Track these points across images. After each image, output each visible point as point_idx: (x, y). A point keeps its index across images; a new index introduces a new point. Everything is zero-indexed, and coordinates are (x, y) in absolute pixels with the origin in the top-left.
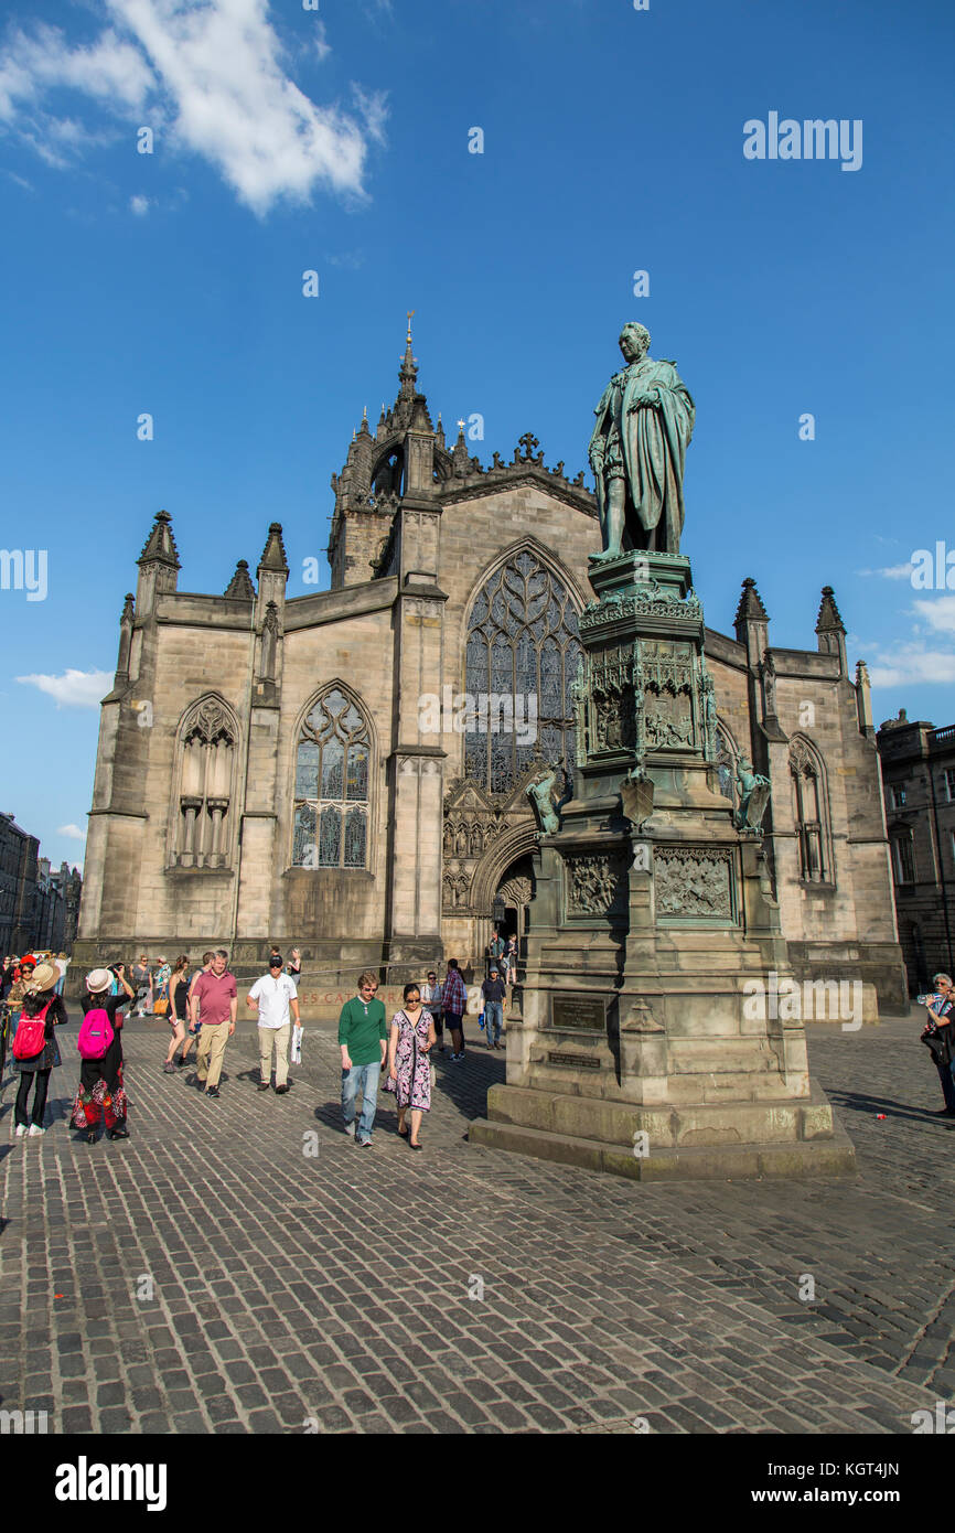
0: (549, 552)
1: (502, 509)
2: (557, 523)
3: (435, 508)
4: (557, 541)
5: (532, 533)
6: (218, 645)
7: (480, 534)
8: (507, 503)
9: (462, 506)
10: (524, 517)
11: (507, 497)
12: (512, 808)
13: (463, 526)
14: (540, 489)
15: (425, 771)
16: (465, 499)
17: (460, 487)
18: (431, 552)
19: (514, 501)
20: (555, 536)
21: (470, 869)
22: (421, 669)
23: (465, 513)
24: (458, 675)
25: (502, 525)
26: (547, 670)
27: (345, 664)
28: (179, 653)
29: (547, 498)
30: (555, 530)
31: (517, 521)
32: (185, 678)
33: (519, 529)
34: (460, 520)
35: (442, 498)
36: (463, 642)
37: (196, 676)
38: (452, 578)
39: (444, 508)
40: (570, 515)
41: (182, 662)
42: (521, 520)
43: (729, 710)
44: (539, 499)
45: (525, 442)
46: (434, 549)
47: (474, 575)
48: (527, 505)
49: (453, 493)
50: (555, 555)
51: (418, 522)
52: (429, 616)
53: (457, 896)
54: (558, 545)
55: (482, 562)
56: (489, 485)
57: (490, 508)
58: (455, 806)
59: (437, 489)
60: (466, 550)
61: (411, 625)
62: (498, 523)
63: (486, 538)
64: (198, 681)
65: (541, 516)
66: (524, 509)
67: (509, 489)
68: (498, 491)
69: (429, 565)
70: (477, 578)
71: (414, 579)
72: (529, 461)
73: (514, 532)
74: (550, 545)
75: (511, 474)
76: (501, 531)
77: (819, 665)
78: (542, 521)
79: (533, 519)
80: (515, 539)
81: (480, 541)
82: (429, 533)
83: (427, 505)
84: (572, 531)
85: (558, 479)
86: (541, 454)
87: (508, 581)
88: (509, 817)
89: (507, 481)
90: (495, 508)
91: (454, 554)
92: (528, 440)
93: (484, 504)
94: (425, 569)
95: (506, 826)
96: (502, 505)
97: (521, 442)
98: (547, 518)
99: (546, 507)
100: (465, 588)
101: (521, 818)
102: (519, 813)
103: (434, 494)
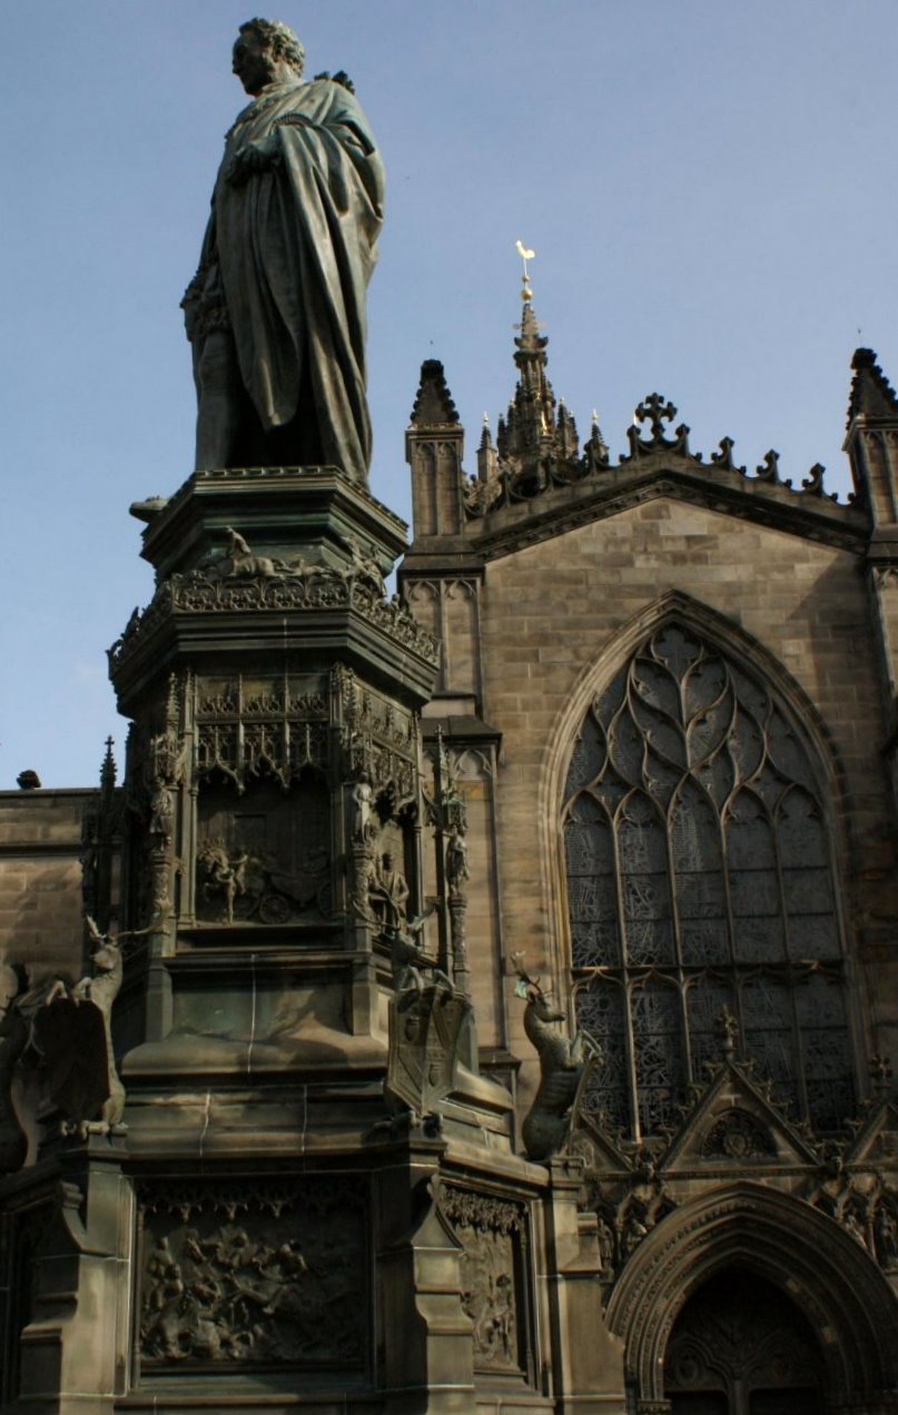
0: (720, 618)
1: (611, 549)
2: (733, 559)
3: (467, 566)
4: (734, 595)
5: (677, 587)
7: (570, 603)
8: (620, 534)
9: (527, 554)
10: (660, 557)
11: (622, 523)
12: (674, 1168)
13: (534, 593)
14: (684, 500)
16: (532, 541)
17: (522, 518)
18: (465, 652)
19: (635, 529)
20: (728, 585)
23: (536, 567)
24: (538, 893)
25: (613, 580)
29: (704, 514)
30: (729, 574)
31: (645, 569)
33: (652, 581)
34: (527, 581)
35: (487, 546)
36: (554, 825)
38: (518, 697)
39: (489, 566)
40: (757, 539)
42: (654, 563)
44: (687, 520)
45: (649, 413)
46: (471, 647)
47: (563, 684)
48: (663, 533)
49: (508, 533)
50: (733, 625)
51: (435, 600)
52: (464, 778)
54: (740, 602)
55: (578, 657)
56: (580, 506)
57: (586, 549)
59: (474, 530)
60: (544, 639)
62: (605, 577)
63: (583, 609)
65: (696, 550)
66: (657, 540)
67: (618, 508)
68: (597, 516)
69: (462, 678)
70: (570, 690)
72: (659, 448)
73: (643, 590)
74: (719, 605)
75: (624, 479)
76: (615, 592)
78: (699, 559)
79: (679, 559)
80: (645, 602)
81: (570, 615)
82: (459, 616)
83: (455, 562)
84: (764, 571)
85: (724, 473)
86: (682, 431)
87: (640, 689)
88: (670, 1189)
89: (617, 493)
90: (596, 549)
91: (518, 649)
92: (655, 408)
93: (574, 544)
94: (451, 687)
95: (667, 1208)
96: (612, 541)
97: (641, 414)
98: (709, 552)
99: (704, 532)
100: (545, 714)
101: (696, 1187)
102: (693, 1176)
103: (469, 538)
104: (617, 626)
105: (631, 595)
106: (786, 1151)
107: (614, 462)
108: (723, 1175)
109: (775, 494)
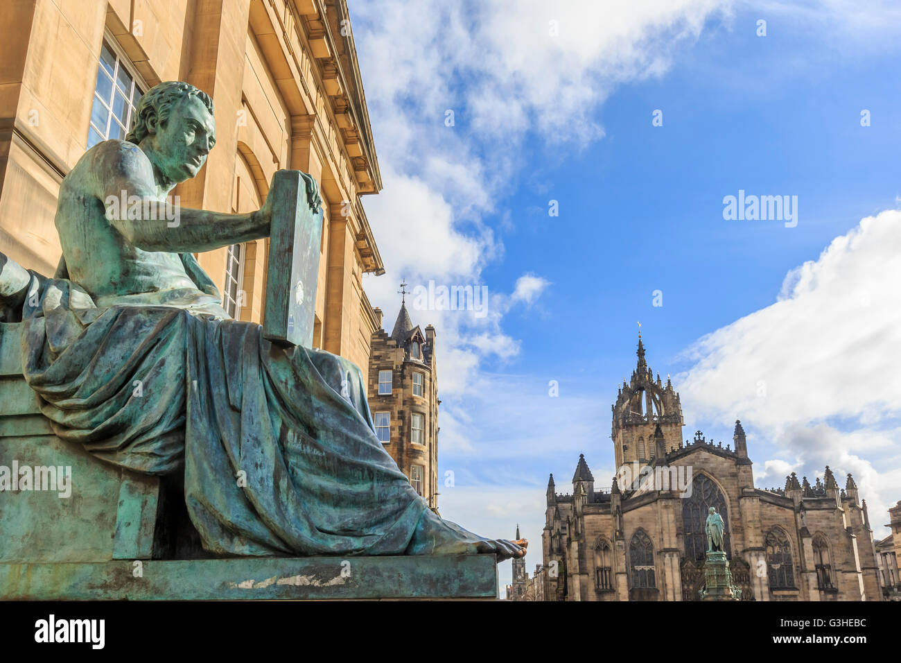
0: (710, 473)
2: (713, 462)
4: (713, 469)
5: (703, 467)
6: (602, 520)
8: (693, 458)
9: (677, 462)
10: (701, 462)
11: (692, 456)
14: (705, 451)
15: (673, 556)
16: (678, 459)
17: (675, 455)
19: (696, 456)
20: (711, 467)
22: (668, 523)
23: (678, 464)
27: (642, 521)
29: (708, 454)
30: (712, 465)
32: (593, 531)
33: (698, 467)
36: (681, 510)
37: (596, 530)
39: (670, 464)
40: (718, 459)
42: (699, 463)
43: (787, 525)
44: (705, 454)
48: (702, 457)
50: (712, 474)
54: (715, 471)
56: (686, 453)
57: (687, 461)
58: (684, 567)
64: (597, 532)
65: (706, 461)
67: (693, 453)
68: (689, 454)
72: (699, 442)
73: (696, 468)
75: (694, 447)
77: (826, 504)
78: (707, 463)
79: (703, 462)
80: (697, 470)
84: (719, 465)
85: (711, 446)
86: (704, 438)
92: (699, 433)
96: (691, 459)
97: (696, 434)
98: (709, 461)
99: (708, 457)
107: (691, 444)
109: (721, 450)
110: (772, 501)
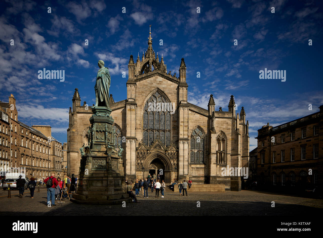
0: (162, 91)
2: (164, 84)
5: (158, 87)
7: (146, 88)
9: (141, 82)
11: (152, 79)
12: (152, 149)
13: (142, 87)
14: (160, 76)
15: (132, 142)
16: (142, 80)
17: (141, 77)
18: (134, 93)
19: (154, 80)
20: (163, 87)
21: (142, 162)
22: (131, 120)
23: (142, 83)
24: (140, 121)
26: (162, 119)
27: (116, 120)
28: (82, 119)
29: (162, 78)
30: (164, 86)
31: (154, 85)
32: (83, 124)
33: (155, 86)
34: (141, 85)
35: (136, 81)
36: (142, 113)
37: (85, 124)
38: (139, 99)
40: (167, 82)
41: (83, 121)
42: (155, 84)
43: (204, 126)
44: (160, 79)
46: (135, 93)
47: (144, 98)
48: (157, 80)
49: (139, 79)
50: (163, 92)
51: (131, 87)
52: (133, 108)
53: (140, 167)
54: (164, 89)
55: (146, 95)
56: (148, 76)
57: (148, 82)
58: (139, 149)
59: (135, 78)
60: (142, 92)
61: (129, 111)
62: (150, 85)
64: (86, 125)
66: (156, 81)
67: (152, 77)
68: (150, 78)
69: (133, 97)
70: (145, 99)
71: (129, 100)
72: (157, 69)
73: (154, 87)
74: (162, 90)
75: (153, 73)
76: (151, 87)
77: (227, 115)
78: (160, 84)
79: (158, 84)
80: (154, 89)
81: (146, 90)
82: (133, 89)
83: (133, 82)
84: (167, 86)
85: (164, 73)
87: (153, 99)
88: (151, 151)
89: (152, 75)
90: (149, 82)
91: (140, 93)
93: (147, 81)
94: (132, 97)
95: (150, 153)
96: (151, 81)
98: (162, 83)
99: (161, 81)
100: (142, 101)
101: (153, 151)
102: (153, 150)
103: (135, 79)
104: (151, 91)
105: (153, 88)
106: (162, 148)
108: (156, 150)
109: (170, 77)
110: (197, 111)
